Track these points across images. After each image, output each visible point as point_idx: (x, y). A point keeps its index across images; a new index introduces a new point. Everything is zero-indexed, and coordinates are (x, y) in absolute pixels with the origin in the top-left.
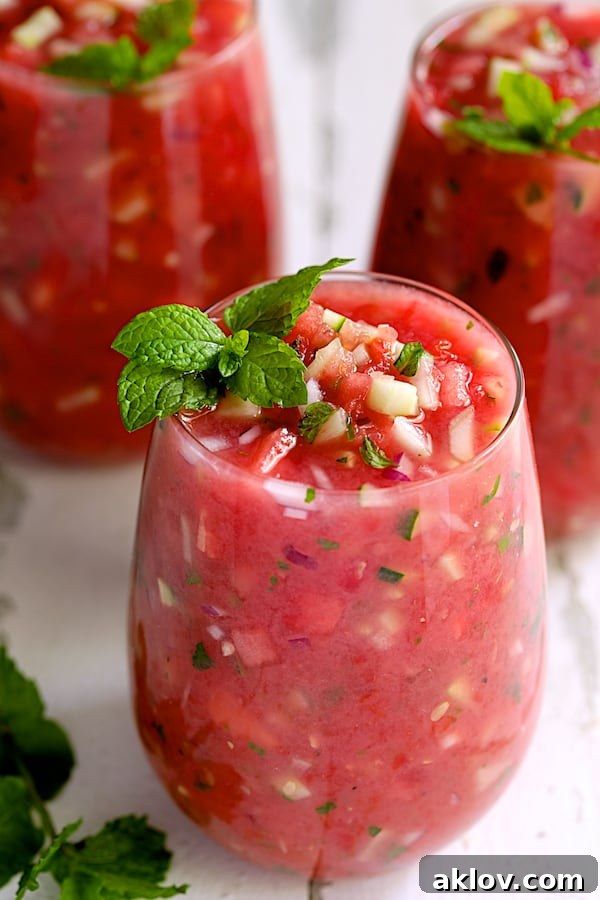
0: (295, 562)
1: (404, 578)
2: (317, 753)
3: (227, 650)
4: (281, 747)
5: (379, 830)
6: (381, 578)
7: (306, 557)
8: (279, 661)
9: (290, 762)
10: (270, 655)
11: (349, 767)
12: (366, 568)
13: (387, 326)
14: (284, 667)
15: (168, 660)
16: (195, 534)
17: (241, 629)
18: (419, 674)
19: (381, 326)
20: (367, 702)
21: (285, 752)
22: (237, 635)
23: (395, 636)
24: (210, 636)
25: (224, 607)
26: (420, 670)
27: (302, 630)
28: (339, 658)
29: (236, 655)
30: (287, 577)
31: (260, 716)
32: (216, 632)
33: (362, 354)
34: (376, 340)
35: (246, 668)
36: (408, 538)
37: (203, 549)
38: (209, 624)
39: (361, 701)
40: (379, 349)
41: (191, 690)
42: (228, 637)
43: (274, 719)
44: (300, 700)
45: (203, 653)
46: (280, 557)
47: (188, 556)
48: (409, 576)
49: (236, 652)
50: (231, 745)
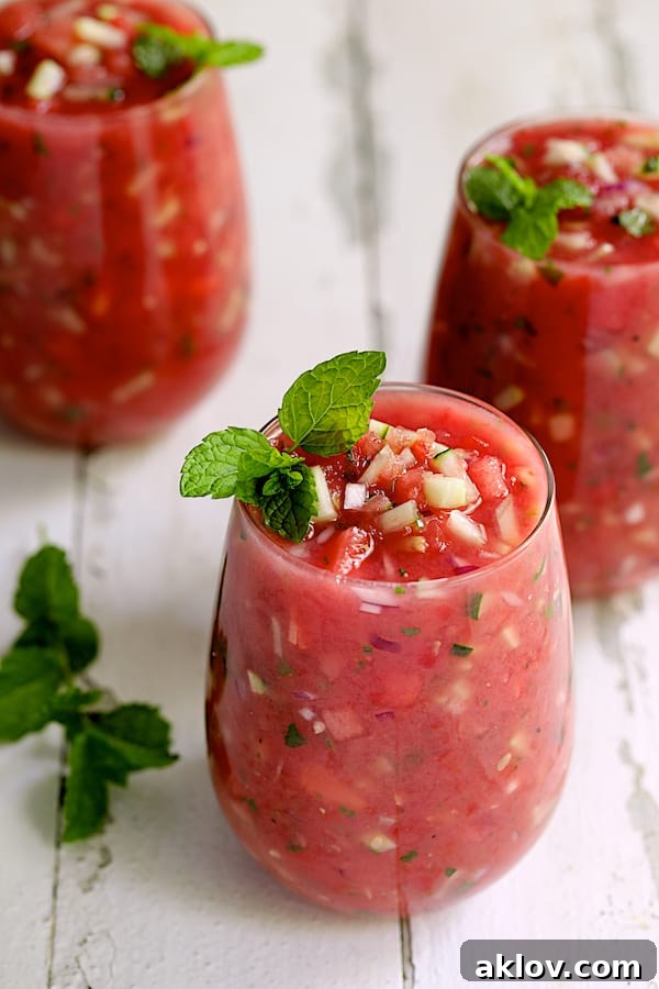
0: (381, 648)
1: (473, 652)
2: (399, 810)
3: (319, 728)
4: (368, 808)
5: (454, 871)
6: (455, 654)
7: (390, 643)
8: (367, 733)
9: (378, 819)
10: (359, 729)
11: (429, 819)
12: (441, 647)
13: (425, 429)
14: (371, 738)
15: (260, 741)
16: (285, 629)
17: (331, 709)
18: (487, 732)
19: (419, 430)
20: (444, 761)
21: (372, 811)
22: (327, 715)
23: (467, 701)
24: (302, 718)
25: (315, 691)
26: (486, 729)
27: (385, 705)
28: (419, 726)
29: (326, 733)
30: (373, 661)
31: (349, 783)
32: (307, 714)
33: (408, 456)
34: (417, 443)
35: (336, 742)
36: (477, 619)
37: (295, 643)
38: (302, 708)
39: (439, 760)
40: (423, 450)
41: (284, 766)
42: (319, 717)
43: (362, 784)
44: (385, 765)
45: (295, 732)
46: (365, 642)
47: (278, 650)
48: (477, 649)
49: (327, 729)
50: (323, 811)
